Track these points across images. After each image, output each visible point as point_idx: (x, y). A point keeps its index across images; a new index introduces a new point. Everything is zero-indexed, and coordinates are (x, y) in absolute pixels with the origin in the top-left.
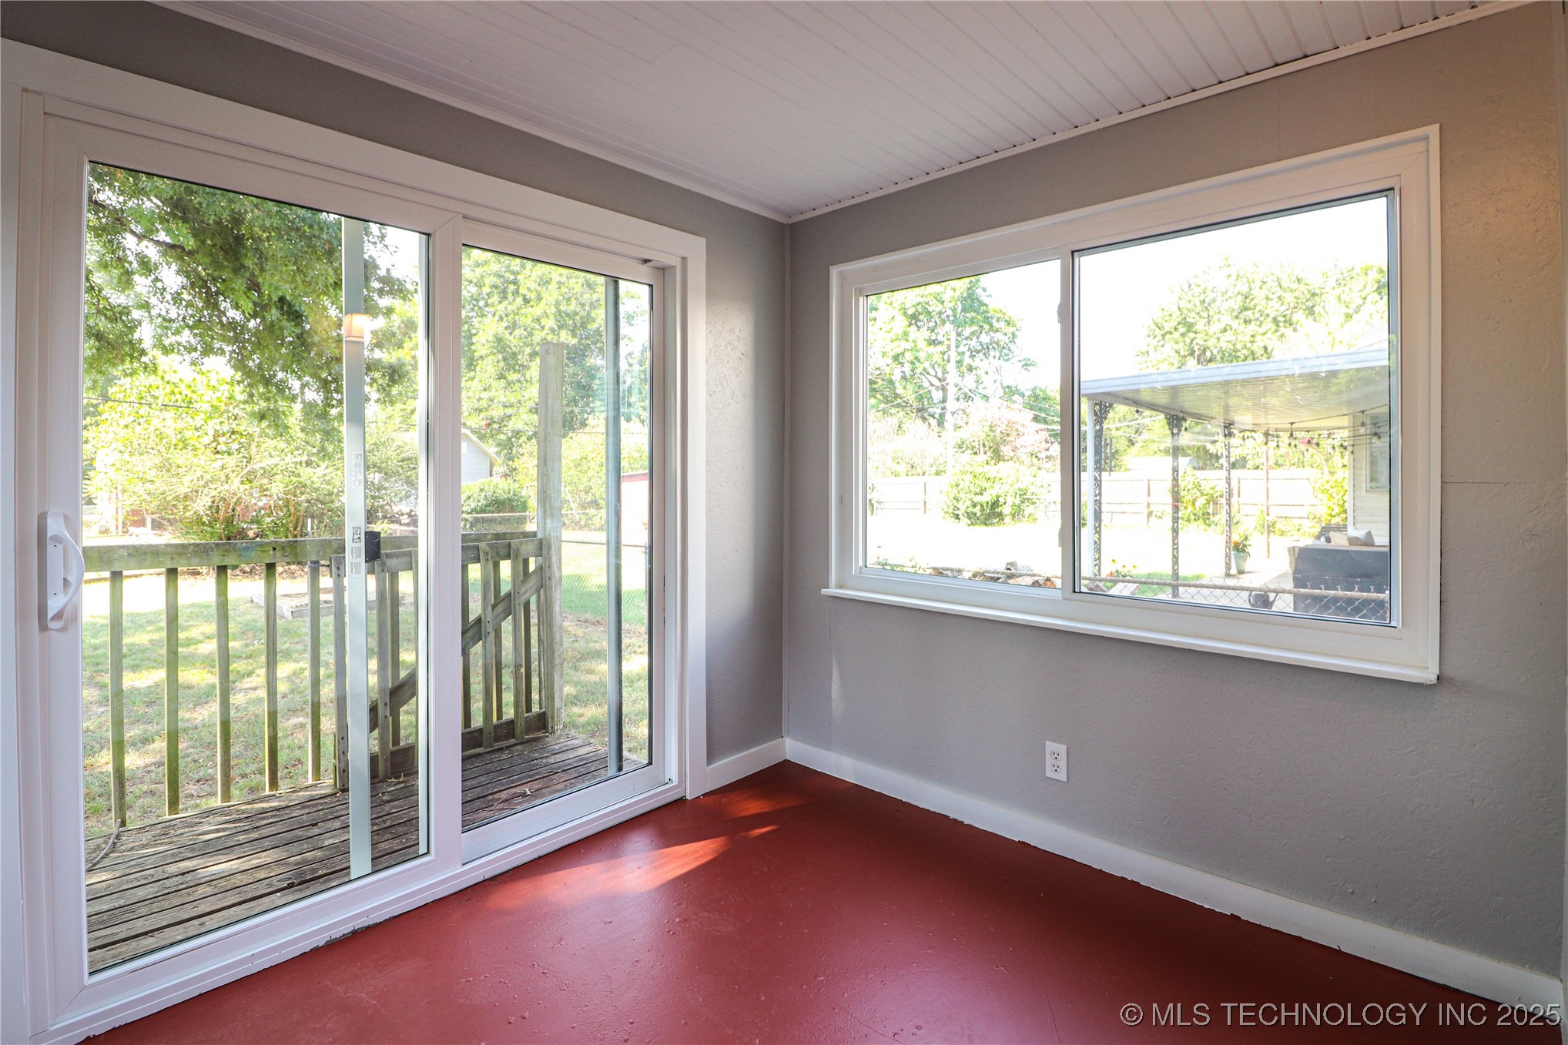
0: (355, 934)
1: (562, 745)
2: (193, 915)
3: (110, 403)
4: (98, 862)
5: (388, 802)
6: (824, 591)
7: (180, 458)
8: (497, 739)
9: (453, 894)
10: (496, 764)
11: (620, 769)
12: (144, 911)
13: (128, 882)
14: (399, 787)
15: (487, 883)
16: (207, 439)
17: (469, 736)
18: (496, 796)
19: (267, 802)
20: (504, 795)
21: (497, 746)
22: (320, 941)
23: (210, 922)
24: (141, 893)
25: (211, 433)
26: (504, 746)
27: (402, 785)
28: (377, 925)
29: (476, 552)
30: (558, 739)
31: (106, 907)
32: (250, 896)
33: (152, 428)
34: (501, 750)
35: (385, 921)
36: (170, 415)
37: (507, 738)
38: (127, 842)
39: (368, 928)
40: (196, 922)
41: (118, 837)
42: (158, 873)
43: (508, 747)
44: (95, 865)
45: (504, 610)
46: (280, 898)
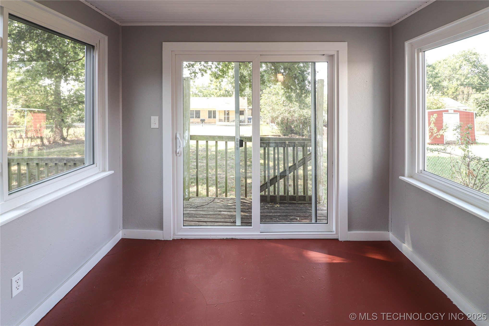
0: (232, 239)
1: (319, 208)
2: (214, 221)
3: (263, 94)
4: (209, 203)
5: (266, 209)
6: (401, 178)
7: (276, 107)
8: (300, 200)
9: (257, 239)
10: (297, 208)
11: (316, 221)
12: (208, 217)
13: (211, 209)
14: (271, 206)
15: (266, 240)
16: (281, 102)
17: (292, 197)
18: (290, 217)
19: (243, 200)
20: (292, 217)
21: (299, 202)
22: (225, 237)
23: (216, 224)
24: (211, 213)
25: (282, 101)
26: (303, 203)
27: (272, 206)
28: (237, 239)
29: (294, 144)
30: (320, 205)
31: (204, 213)
32: (226, 221)
33: (271, 100)
34: (302, 204)
35: (239, 239)
36: (274, 96)
37: (303, 201)
38: (216, 200)
39: (235, 239)
40: (214, 223)
41: (215, 199)
42: (215, 209)
43: (304, 203)
44: (208, 204)
45: (303, 162)
46: (230, 224)
